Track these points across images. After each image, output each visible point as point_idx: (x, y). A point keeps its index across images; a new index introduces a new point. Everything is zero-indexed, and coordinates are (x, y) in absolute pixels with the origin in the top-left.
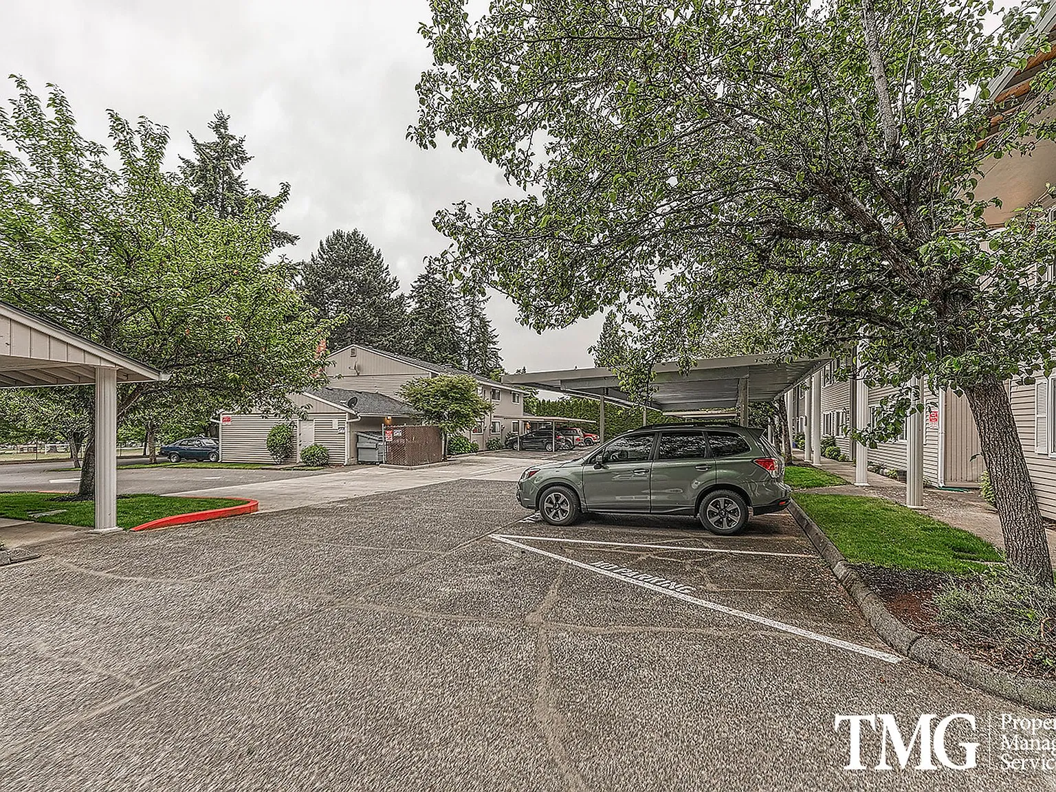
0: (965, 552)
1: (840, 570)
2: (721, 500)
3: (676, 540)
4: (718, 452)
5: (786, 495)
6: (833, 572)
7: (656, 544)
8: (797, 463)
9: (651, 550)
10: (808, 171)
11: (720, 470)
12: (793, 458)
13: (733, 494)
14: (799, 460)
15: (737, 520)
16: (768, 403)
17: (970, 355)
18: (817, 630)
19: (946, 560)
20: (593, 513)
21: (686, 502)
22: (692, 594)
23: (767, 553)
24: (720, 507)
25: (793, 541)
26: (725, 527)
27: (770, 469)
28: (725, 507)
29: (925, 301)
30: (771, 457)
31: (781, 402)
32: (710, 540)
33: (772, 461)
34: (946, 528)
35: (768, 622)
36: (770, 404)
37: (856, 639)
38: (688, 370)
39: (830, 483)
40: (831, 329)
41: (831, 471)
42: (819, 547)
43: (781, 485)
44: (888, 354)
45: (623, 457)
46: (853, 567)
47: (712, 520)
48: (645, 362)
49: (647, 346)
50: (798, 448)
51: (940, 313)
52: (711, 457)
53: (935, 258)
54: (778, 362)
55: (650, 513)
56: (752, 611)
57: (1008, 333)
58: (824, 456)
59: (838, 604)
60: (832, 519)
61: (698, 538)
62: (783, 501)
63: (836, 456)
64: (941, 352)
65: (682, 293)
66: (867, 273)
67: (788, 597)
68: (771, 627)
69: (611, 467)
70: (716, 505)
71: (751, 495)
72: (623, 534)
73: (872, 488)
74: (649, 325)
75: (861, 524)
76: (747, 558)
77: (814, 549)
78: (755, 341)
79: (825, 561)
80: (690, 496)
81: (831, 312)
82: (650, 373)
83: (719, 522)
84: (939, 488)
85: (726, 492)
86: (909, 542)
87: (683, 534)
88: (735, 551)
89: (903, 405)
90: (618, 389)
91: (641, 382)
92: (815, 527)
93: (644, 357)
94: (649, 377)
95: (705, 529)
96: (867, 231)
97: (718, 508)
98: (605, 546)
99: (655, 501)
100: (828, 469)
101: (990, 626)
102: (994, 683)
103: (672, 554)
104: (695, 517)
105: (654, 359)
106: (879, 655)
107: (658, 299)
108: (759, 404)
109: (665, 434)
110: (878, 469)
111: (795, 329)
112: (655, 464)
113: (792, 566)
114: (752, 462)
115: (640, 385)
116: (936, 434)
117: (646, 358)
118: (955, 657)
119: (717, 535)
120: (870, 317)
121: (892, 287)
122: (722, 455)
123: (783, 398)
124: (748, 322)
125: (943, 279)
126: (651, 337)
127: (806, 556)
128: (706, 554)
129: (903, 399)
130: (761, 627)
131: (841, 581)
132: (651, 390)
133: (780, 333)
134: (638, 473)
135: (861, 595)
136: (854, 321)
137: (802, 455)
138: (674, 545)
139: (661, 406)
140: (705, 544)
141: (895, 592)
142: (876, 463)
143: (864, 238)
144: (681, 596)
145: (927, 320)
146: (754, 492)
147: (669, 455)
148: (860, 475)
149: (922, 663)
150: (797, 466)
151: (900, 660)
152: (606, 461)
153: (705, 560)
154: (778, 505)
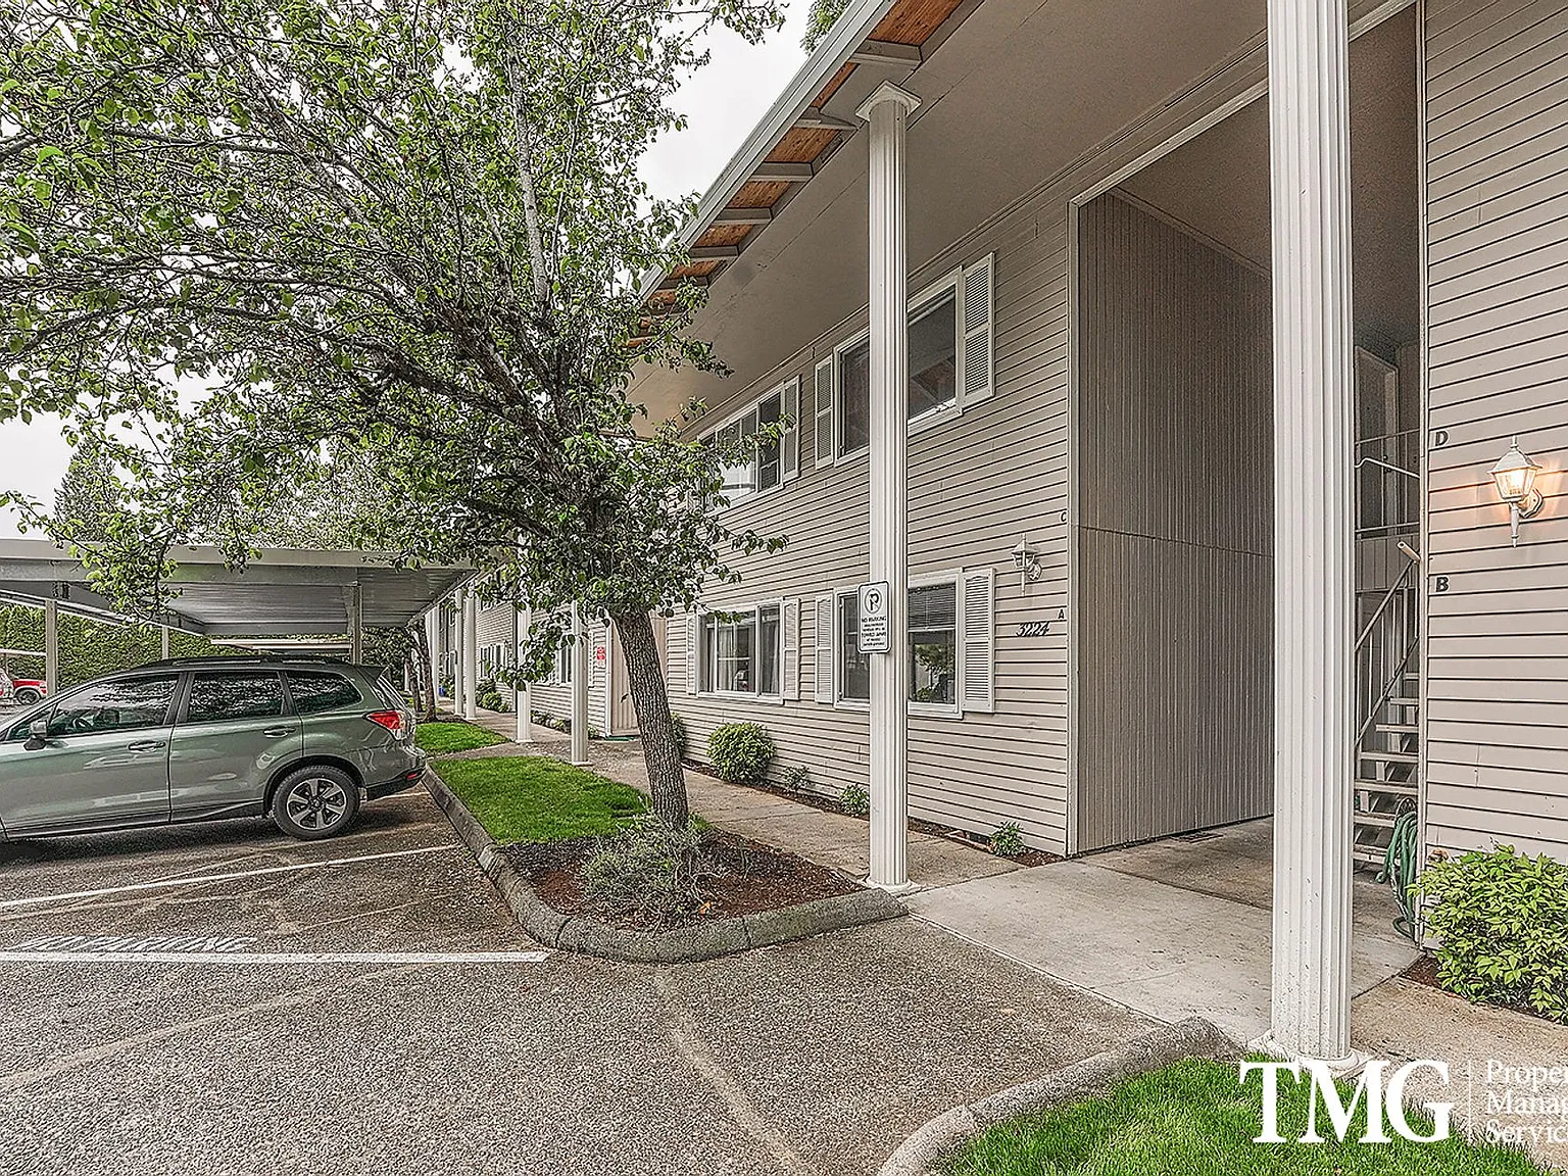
0: (624, 808)
1: (487, 858)
2: (313, 783)
3: (224, 864)
4: (309, 705)
5: (417, 764)
6: (478, 862)
7: (181, 877)
8: (443, 718)
9: (166, 891)
10: (433, 293)
11: (310, 735)
12: (437, 711)
13: (333, 771)
14: (446, 713)
15: (340, 811)
16: (399, 629)
17: (615, 580)
18: (449, 948)
19: (604, 821)
20: (21, 841)
21: (246, 793)
22: (251, 949)
23: (386, 855)
24: (311, 794)
25: (428, 830)
26: (321, 825)
27: (394, 727)
28: (319, 793)
29: (574, 509)
30: (394, 709)
31: (420, 628)
32: (294, 850)
33: (396, 716)
34: (608, 784)
35: (381, 957)
36: (404, 632)
37: (501, 945)
38: (242, 563)
39: (485, 743)
40: (469, 527)
41: (488, 727)
42: (462, 834)
43: (410, 750)
44: (539, 570)
45: (106, 721)
46: (501, 851)
47: (296, 818)
48: (150, 540)
49: (155, 512)
50: (448, 696)
51: (589, 526)
52: (294, 713)
53: (582, 457)
54: (398, 566)
55: (169, 823)
56: (355, 948)
57: (654, 560)
58: (481, 706)
59: (481, 904)
60: (482, 791)
61: (268, 852)
62: (415, 772)
63: (496, 705)
64: (591, 572)
65: (234, 427)
66: (512, 458)
67: (415, 914)
68: (383, 964)
69: (73, 743)
70: (302, 792)
71: (363, 770)
72: (104, 873)
73: (535, 744)
74: (159, 471)
75: (517, 792)
76: (355, 869)
77: (457, 836)
78: (364, 528)
79: (469, 849)
80: (253, 784)
81: (469, 503)
82: (160, 561)
83: (310, 820)
84: (606, 738)
85: (320, 769)
86: (569, 807)
87: (242, 850)
88: (336, 861)
89: (553, 635)
90: (86, 586)
91: (141, 577)
92: (460, 806)
93: (146, 530)
94: (160, 569)
95: (284, 834)
96: (510, 402)
97: (307, 797)
98: (52, 905)
99: (179, 800)
100: (485, 724)
101: (633, 886)
102: (635, 950)
103: (213, 889)
104: (264, 817)
105: (170, 536)
106: (525, 957)
107: (180, 428)
108: (386, 630)
109: (200, 676)
110: (544, 720)
111: (423, 520)
112: (181, 732)
113: (423, 866)
114: (364, 718)
115: (138, 582)
116: (603, 674)
117: (153, 533)
118: (603, 932)
119: (306, 841)
120: (517, 516)
121: (543, 484)
122: (315, 710)
123: (423, 623)
124: (369, 503)
125: (592, 486)
126: (164, 495)
127: (444, 848)
128: (283, 875)
129: (552, 627)
130: (370, 968)
131: (487, 873)
132: (166, 593)
133: (401, 522)
134: (140, 749)
135: (511, 883)
136: (499, 520)
137: (451, 707)
138: (221, 871)
139: (203, 627)
140: (284, 860)
141: (547, 871)
142: (542, 712)
143: (506, 410)
144: (228, 959)
145: (576, 529)
146: (367, 766)
147: (215, 713)
148: (523, 729)
149: (570, 950)
150: (444, 721)
151: (548, 955)
152: (57, 731)
153: (279, 886)
154: (406, 780)
